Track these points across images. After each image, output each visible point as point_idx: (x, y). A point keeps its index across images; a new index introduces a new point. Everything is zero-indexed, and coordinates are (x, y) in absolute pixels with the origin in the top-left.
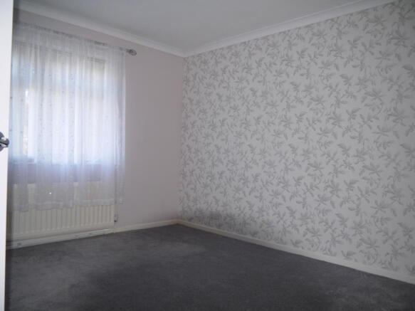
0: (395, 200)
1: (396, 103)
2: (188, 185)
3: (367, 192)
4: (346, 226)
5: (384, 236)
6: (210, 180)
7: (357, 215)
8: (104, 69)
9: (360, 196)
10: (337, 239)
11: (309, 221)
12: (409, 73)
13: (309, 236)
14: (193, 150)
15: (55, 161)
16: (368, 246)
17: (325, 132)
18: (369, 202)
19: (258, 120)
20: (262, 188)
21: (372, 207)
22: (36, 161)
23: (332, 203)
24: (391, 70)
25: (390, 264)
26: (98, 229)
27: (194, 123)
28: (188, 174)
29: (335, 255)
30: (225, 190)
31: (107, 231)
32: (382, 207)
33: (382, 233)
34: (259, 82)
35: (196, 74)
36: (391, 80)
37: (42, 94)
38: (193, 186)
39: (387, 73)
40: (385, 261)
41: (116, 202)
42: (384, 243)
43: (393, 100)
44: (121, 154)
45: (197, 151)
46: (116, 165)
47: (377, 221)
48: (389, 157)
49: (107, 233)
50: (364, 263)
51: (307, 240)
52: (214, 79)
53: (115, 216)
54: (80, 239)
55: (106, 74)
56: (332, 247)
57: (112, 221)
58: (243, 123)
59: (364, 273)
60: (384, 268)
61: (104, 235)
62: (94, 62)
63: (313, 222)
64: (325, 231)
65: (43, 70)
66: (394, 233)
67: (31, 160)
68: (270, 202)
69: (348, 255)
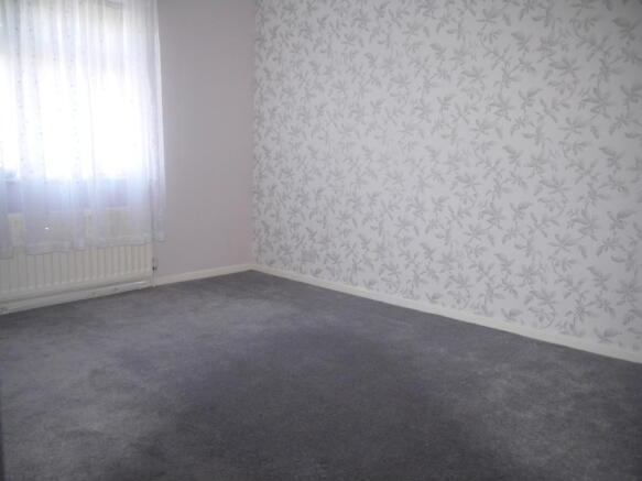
0: (585, 234)
1: (599, 82)
2: (266, 210)
3: (544, 221)
4: (509, 273)
5: (566, 287)
6: (302, 203)
7: (528, 255)
8: (121, 19)
9: (533, 227)
10: (496, 291)
11: (455, 264)
12: (622, 31)
13: (454, 287)
14: (273, 155)
15: (50, 176)
16: (542, 301)
17: (484, 127)
18: (546, 235)
19: (377, 106)
20: (382, 215)
21: (551, 244)
22: (18, 176)
23: (491, 238)
24: (593, 25)
25: (572, 327)
26: (127, 282)
27: (274, 110)
28: (266, 192)
29: (491, 315)
30: (325, 217)
31: (142, 284)
32: (565, 243)
33: (564, 283)
34: (380, 43)
35: (276, 29)
36: (593, 43)
37: (20, 63)
38: (274, 212)
39: (587, 30)
40: (565, 324)
41: (153, 239)
42: (566, 296)
43: (593, 75)
44: (158, 163)
45: (279, 156)
46: (151, 180)
47: (557, 265)
48: (581, 168)
49: (141, 287)
50: (535, 325)
51: (450, 293)
52: (306, 37)
53: (153, 260)
54: (100, 298)
55: (125, 29)
56: (488, 303)
57: (149, 269)
58: (353, 111)
59: (533, 341)
60: (564, 333)
61: (137, 291)
62: (104, 7)
63: (460, 266)
64: (479, 279)
65: (18, 21)
66: (581, 283)
67: (11, 175)
68: (395, 236)
69: (511, 315)
